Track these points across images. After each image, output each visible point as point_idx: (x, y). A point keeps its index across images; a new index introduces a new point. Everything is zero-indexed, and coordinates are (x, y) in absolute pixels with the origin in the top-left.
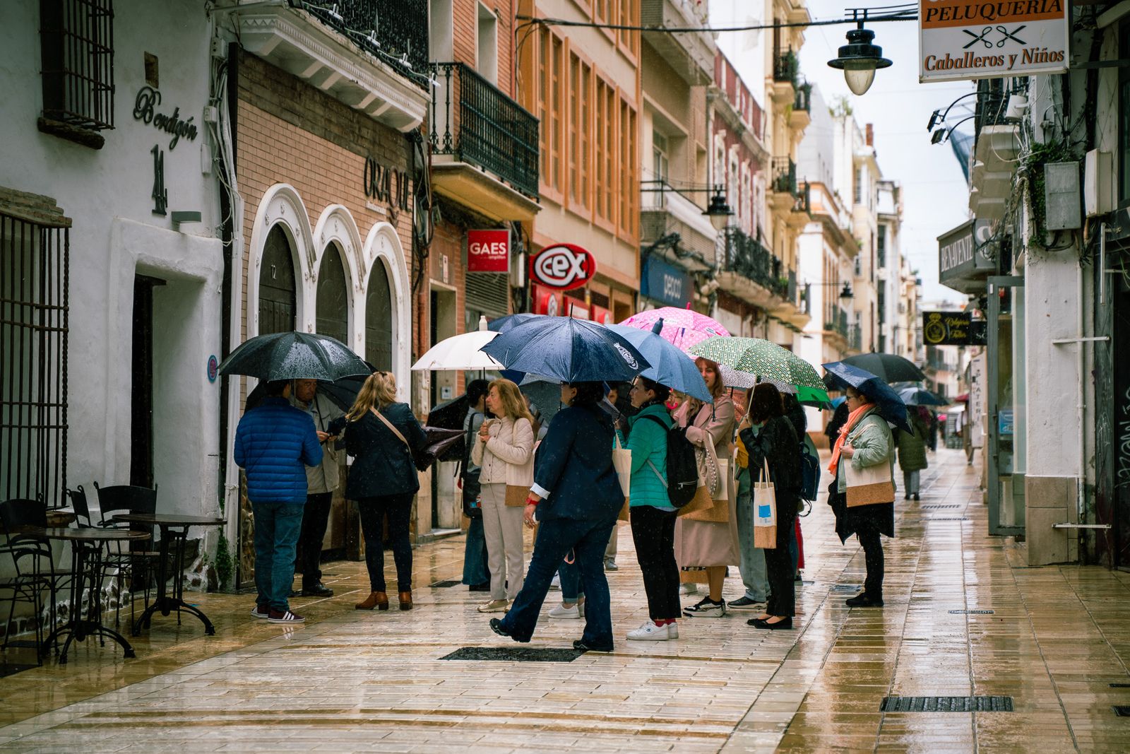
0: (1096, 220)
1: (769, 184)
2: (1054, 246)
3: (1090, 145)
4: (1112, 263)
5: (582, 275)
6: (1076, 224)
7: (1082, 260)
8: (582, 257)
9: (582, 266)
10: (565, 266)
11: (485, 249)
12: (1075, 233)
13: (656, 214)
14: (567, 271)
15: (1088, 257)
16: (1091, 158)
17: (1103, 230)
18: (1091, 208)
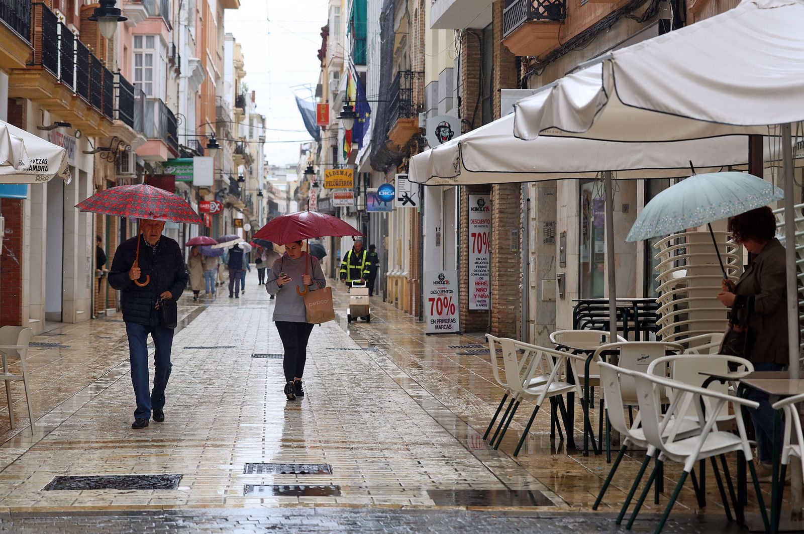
0: (360, 211)
1: (234, 150)
2: (351, 216)
3: (359, 195)
4: (363, 221)
5: (219, 210)
6: (356, 211)
7: (357, 219)
8: (219, 205)
9: (219, 207)
10: (214, 207)
11: (204, 206)
12: (356, 213)
13: (219, 181)
14: (214, 209)
15: (358, 218)
16: (359, 197)
17: (361, 214)
18: (359, 208)
